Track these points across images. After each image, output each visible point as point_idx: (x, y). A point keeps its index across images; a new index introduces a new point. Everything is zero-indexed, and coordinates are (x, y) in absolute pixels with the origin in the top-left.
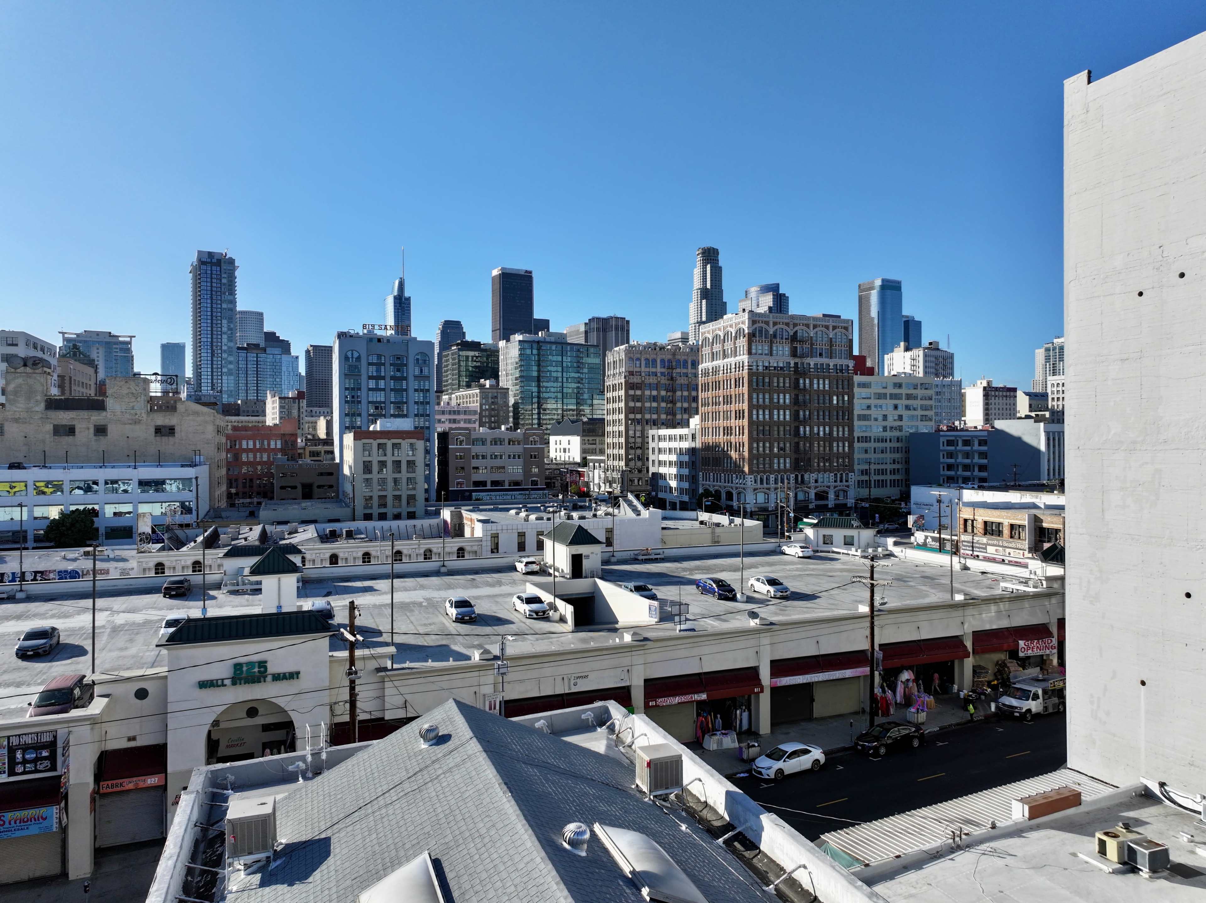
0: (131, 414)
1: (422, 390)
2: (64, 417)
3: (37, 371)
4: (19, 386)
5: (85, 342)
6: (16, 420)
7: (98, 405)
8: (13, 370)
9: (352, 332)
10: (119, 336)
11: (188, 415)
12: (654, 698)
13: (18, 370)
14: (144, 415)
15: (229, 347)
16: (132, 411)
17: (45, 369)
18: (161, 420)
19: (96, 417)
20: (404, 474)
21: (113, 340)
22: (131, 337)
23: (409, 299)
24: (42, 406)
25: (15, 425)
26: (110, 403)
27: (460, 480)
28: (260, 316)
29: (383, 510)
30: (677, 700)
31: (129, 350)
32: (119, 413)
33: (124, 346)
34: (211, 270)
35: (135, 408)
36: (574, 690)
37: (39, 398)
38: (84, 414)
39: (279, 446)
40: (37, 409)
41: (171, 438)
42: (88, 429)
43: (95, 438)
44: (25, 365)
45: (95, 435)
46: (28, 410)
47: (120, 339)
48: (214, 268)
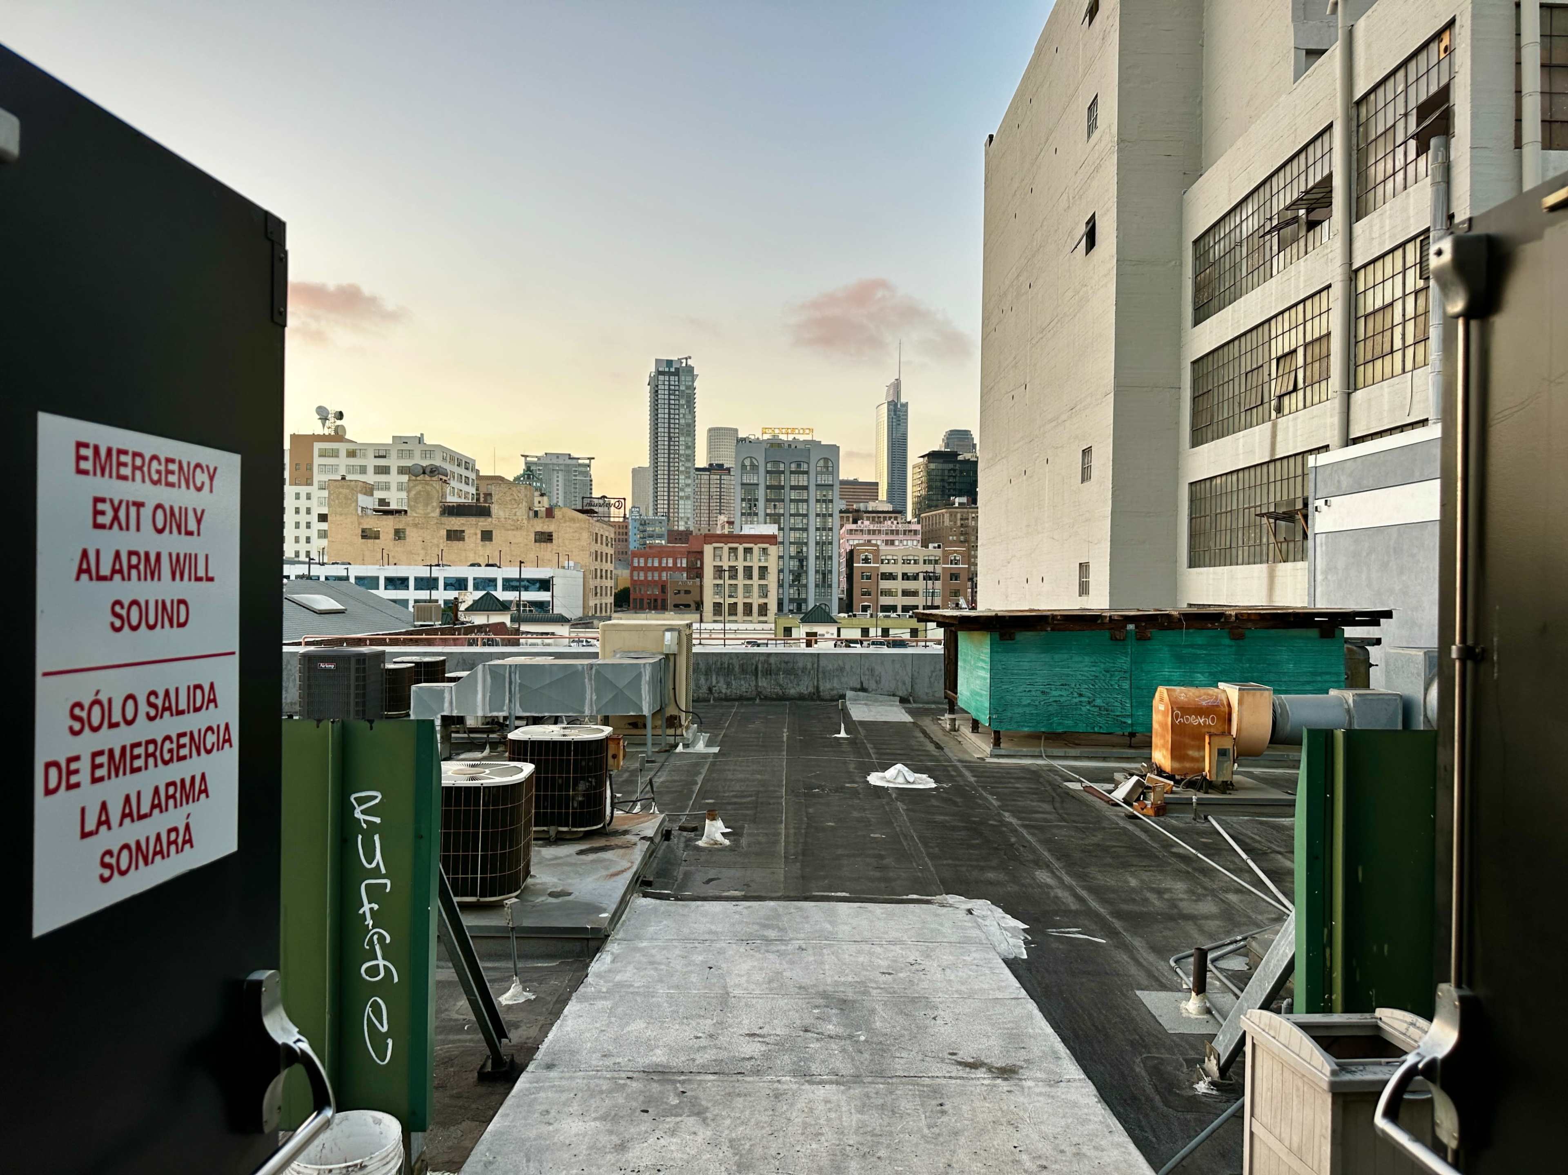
0: (513, 520)
1: (824, 501)
2: (456, 523)
3: (434, 479)
4: (419, 493)
5: (546, 465)
6: (416, 525)
7: (484, 512)
8: (414, 478)
9: (753, 437)
10: (579, 459)
11: (565, 522)
13: (418, 478)
14: (525, 522)
15: (686, 468)
16: (515, 518)
17: (441, 477)
18: (541, 526)
19: (483, 523)
20: (756, 581)
21: (574, 462)
22: (590, 459)
23: (906, 405)
24: (438, 511)
25: (415, 530)
26: (495, 509)
27: (866, 604)
28: (736, 430)
29: (733, 618)
31: (587, 474)
32: (503, 519)
33: (583, 469)
34: (669, 381)
35: (518, 514)
37: (435, 504)
38: (473, 520)
39: (684, 565)
40: (432, 515)
41: (549, 544)
42: (476, 534)
43: (482, 543)
44: (424, 473)
45: (482, 540)
46: (426, 516)
47: (580, 461)
48: (672, 378)
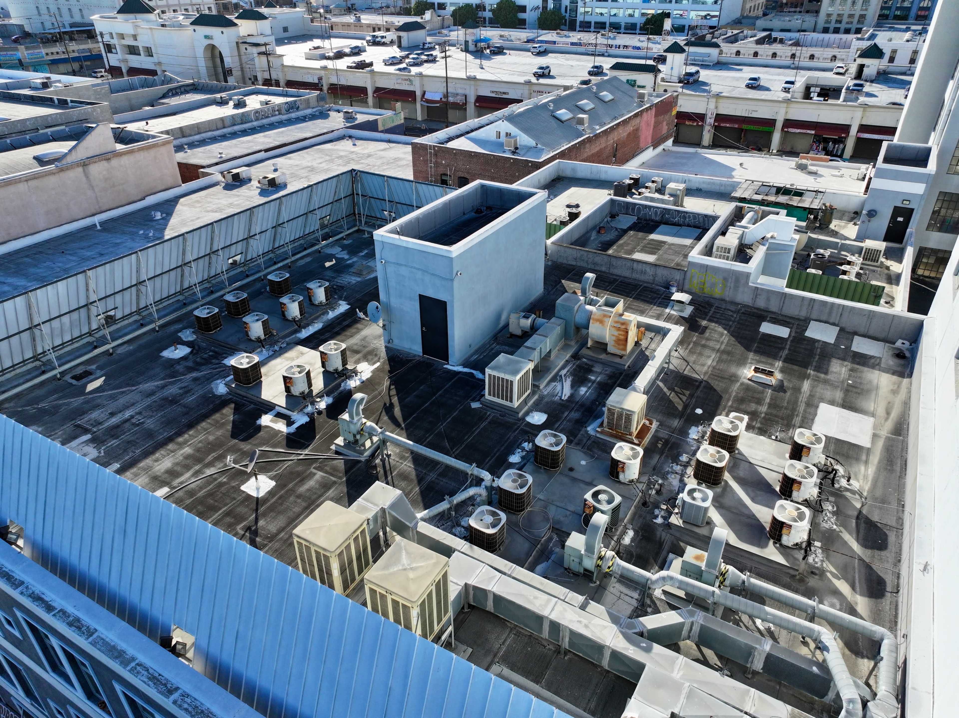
12: (788, 127)
29: (838, 25)
30: (798, 131)
36: (750, 116)
